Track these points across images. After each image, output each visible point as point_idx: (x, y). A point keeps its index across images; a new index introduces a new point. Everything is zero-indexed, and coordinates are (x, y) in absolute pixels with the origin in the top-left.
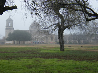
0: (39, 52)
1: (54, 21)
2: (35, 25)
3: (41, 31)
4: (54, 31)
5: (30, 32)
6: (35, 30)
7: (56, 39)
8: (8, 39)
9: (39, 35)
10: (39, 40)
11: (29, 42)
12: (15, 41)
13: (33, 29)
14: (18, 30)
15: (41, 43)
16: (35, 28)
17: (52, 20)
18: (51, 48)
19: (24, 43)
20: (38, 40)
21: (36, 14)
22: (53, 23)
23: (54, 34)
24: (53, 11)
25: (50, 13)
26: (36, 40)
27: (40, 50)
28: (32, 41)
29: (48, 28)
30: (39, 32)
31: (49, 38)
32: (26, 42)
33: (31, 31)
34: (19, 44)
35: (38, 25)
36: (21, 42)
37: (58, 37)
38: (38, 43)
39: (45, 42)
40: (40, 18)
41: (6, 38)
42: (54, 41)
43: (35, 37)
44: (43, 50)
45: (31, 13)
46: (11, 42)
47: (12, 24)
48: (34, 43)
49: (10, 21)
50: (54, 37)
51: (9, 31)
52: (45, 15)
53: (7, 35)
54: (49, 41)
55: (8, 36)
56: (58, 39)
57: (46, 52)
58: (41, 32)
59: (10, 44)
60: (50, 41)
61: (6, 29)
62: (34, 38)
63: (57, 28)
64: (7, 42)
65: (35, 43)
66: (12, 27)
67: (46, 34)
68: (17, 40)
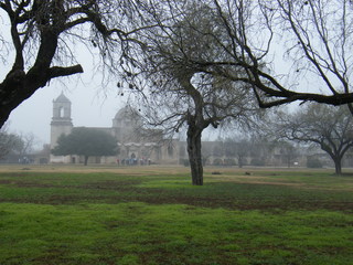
0: (137, 186)
1: (176, 105)
2: (129, 114)
3: (142, 132)
4: (177, 131)
5: (113, 134)
6: (127, 128)
7: (182, 154)
8: (58, 152)
9: (138, 142)
10: (136, 154)
11: (111, 159)
12: (75, 156)
13: (122, 125)
14: (83, 128)
15: (142, 163)
16: (127, 124)
17: (171, 104)
18: (169, 176)
19: (98, 162)
20: (133, 156)
21: (131, 87)
22: (175, 110)
23: (178, 140)
24: (176, 81)
25: (168, 86)
26: (130, 154)
27: (138, 180)
28: (120, 157)
29: (161, 124)
30: (139, 133)
31: (164, 149)
32: (103, 160)
33: (116, 129)
34: (86, 164)
35: (135, 115)
36: (89, 159)
37: (186, 146)
38: (135, 162)
39: (152, 159)
40: (141, 96)
41: (52, 147)
42: (176, 158)
43: (128, 148)
44: (147, 180)
45: (119, 85)
46: (65, 159)
47: (68, 110)
48: (123, 161)
49: (62, 103)
50: (177, 148)
51: (59, 131)
52: (154, 88)
53: (56, 139)
54: (163, 158)
55: (58, 142)
56: (187, 153)
57: (156, 186)
58: (143, 135)
59: (63, 164)
60: (165, 157)
61: (52, 124)
62: (123, 148)
63: (185, 123)
64: (54, 159)
65: (128, 162)
66: (67, 121)
67: (155, 138)
68: (79, 154)
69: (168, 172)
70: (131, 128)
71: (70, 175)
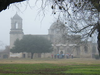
0: (65, 72)
1: (90, 19)
2: (59, 26)
3: (67, 37)
4: (91, 36)
5: (49, 39)
6: (58, 35)
7: (94, 51)
8: (14, 51)
9: (65, 43)
10: (64, 51)
11: (48, 55)
12: (26, 53)
13: (54, 33)
14: (30, 36)
15: (67, 57)
16: (58, 32)
17: (87, 19)
18: (86, 66)
19: (40, 56)
20: (62, 52)
21: (60, 8)
22: (89, 23)
23: (91, 42)
24: (90, 3)
25: (85, 7)
26: (60, 51)
27: (65, 69)
28: (53, 53)
29: (80, 31)
30: (65, 38)
31: (82, 48)
32: (43, 55)
33: (51, 36)
34: (32, 58)
35: (63, 26)
38: (63, 57)
41: (11, 48)
42: (90, 54)
43: (58, 47)
44: (71, 68)
45: (52, 8)
46: (19, 55)
47: (20, 24)
48: (55, 56)
49: (17, 20)
50: (90, 48)
51: (15, 37)
52: (75, 9)
53: (13, 42)
54: (81, 54)
55: (14, 44)
57: (77, 72)
58: (68, 39)
59: (17, 58)
61: (11, 33)
62: (55, 48)
63: (96, 31)
64: (12, 55)
65: (58, 57)
66: (20, 31)
67: (76, 41)
68: (28, 52)
69: (84, 63)
70: (60, 35)
71: (22, 65)
